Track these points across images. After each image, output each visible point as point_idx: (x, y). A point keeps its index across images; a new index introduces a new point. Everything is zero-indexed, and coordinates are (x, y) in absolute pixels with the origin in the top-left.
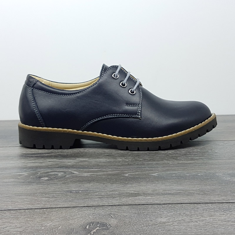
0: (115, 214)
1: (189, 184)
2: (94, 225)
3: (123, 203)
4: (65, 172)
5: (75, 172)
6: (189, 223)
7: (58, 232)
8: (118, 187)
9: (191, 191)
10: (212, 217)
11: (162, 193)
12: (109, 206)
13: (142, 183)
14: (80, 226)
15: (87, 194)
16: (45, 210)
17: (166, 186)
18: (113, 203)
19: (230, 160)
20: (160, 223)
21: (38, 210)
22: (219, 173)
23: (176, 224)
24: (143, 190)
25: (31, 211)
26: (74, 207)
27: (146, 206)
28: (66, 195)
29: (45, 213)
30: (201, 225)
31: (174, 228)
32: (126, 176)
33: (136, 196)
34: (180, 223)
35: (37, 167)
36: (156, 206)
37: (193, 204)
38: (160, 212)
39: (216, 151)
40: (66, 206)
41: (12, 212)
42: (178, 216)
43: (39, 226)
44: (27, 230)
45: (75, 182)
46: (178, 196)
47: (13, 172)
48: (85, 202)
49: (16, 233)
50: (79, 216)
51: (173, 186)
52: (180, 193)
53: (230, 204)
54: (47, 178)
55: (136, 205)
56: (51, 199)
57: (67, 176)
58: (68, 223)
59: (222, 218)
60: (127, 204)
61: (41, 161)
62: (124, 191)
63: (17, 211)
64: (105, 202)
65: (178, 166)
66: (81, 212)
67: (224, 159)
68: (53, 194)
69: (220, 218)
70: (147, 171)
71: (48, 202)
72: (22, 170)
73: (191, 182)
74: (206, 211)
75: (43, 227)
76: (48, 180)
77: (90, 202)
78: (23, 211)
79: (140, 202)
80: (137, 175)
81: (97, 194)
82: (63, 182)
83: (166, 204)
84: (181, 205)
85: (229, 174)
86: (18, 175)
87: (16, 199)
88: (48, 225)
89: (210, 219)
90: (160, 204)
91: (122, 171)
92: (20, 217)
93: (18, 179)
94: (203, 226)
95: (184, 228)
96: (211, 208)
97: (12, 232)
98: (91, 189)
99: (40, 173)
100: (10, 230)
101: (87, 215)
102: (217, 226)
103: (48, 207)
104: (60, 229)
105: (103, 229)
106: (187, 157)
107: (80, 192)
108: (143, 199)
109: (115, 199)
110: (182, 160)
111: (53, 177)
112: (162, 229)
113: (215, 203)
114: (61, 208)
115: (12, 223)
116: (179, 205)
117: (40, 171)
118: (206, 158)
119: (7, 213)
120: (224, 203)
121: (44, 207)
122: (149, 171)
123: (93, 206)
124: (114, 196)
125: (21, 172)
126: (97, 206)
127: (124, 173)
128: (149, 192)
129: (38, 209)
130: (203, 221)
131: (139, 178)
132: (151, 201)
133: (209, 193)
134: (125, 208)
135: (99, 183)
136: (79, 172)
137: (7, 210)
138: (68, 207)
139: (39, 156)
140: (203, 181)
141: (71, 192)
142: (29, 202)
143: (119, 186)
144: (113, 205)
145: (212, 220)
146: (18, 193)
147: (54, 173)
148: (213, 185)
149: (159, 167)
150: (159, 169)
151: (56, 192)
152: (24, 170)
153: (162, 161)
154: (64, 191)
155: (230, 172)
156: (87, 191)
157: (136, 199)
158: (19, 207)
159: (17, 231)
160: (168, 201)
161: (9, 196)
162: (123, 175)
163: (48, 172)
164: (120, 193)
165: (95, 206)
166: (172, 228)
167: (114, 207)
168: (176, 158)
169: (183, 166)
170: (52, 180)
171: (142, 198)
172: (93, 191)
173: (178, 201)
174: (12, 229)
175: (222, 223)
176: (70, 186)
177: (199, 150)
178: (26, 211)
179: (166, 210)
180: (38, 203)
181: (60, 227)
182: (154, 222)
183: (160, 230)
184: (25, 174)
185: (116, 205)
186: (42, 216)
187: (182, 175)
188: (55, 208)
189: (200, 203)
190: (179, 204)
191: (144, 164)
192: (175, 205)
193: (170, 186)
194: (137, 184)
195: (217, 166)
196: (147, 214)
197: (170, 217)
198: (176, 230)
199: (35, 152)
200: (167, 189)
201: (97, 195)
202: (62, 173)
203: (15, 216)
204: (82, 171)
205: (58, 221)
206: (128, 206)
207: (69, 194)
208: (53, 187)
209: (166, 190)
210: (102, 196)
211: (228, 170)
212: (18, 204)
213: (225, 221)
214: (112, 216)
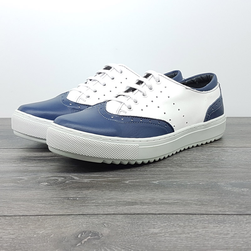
0: (109, 223)
1: (189, 194)
2: (87, 234)
3: (119, 212)
4: (65, 177)
5: (76, 178)
6: (180, 234)
7: (49, 240)
8: (116, 195)
9: (188, 201)
10: (205, 229)
11: (159, 202)
12: (104, 214)
13: (141, 191)
14: (73, 235)
15: (84, 201)
16: (39, 217)
17: (165, 195)
18: (108, 212)
19: (235, 168)
20: (152, 234)
21: (33, 217)
22: (221, 182)
23: (168, 235)
24: (141, 199)
25: (26, 217)
26: (69, 215)
27: (140, 216)
28: (63, 202)
29: (39, 221)
30: (193, 237)
31: (165, 240)
32: (127, 183)
33: (133, 205)
34: (172, 234)
35: (38, 171)
36: (151, 216)
37: (188, 215)
38: (154, 222)
39: (223, 159)
40: (61, 213)
41: (7, 218)
42: (171, 227)
43: (31, 234)
44: (20, 237)
45: (74, 188)
46: (175, 206)
47: (14, 176)
48: (81, 210)
49: (8, 240)
50: (73, 224)
51: (171, 196)
52: (177, 202)
53: (226, 215)
54: (47, 183)
55: (130, 214)
56: (47, 206)
57: (67, 181)
58: (60, 231)
59: (215, 230)
60: (123, 213)
61: (44, 165)
62: (121, 199)
63: (12, 217)
64: (101, 211)
65: (181, 174)
66: (75, 220)
67: (230, 168)
68: (50, 200)
69: (213, 230)
70: (148, 178)
71: (44, 209)
72: (23, 174)
73: (191, 192)
74: (201, 222)
75: (35, 234)
76: (48, 186)
77: (86, 210)
78: (18, 217)
79: (135, 211)
80: (138, 182)
81: (94, 201)
82: (62, 188)
83: (162, 214)
84: (176, 215)
85: (231, 184)
86: (18, 179)
87: (13, 205)
88: (41, 232)
89: (202, 231)
90: (155, 214)
91: (123, 177)
92: (15, 224)
93: (18, 183)
94: (195, 238)
95: (174, 240)
96: (206, 219)
97: (5, 238)
98: (88, 196)
99: (41, 178)
100: (3, 236)
101: (80, 223)
102: (208, 238)
103: (43, 214)
104: (52, 237)
105: (94, 239)
106: (192, 164)
107: (77, 199)
108: (140, 208)
109: (111, 207)
110: (186, 168)
111: (52, 182)
112: (153, 240)
113: (211, 214)
114: (56, 215)
115: (6, 229)
116: (174, 216)
117: (40, 175)
118: (211, 166)
119: (2, 219)
120: (220, 214)
121: (40, 214)
122: (151, 178)
123: (88, 215)
124: (110, 204)
125: (22, 176)
126: (92, 214)
127: (124, 180)
128: (147, 201)
129: (33, 215)
130: (195, 232)
131: (139, 185)
132: (147, 211)
133: (207, 203)
134: (119, 217)
135: (98, 190)
136: (80, 178)
137: (2, 216)
138: (63, 215)
139: (42, 159)
140: (203, 190)
141: (68, 199)
142: (25, 209)
143: (117, 193)
144: (108, 214)
145: (204, 232)
146: (16, 199)
147: (54, 178)
148: (212, 195)
149: (161, 175)
150: (161, 177)
151: (54, 198)
152: (25, 174)
153: (166, 167)
154: (62, 198)
155: (233, 182)
156: (84, 199)
157: (132, 208)
158: (15, 213)
159: (9, 238)
160: (164, 211)
161: (6, 202)
162: (123, 182)
163: (49, 177)
164: (117, 201)
165: (90, 215)
166: (163, 239)
167: (109, 216)
168: (180, 164)
169: (186, 174)
170: (51, 185)
171: (138, 207)
172: (91, 198)
173: (174, 211)
174: (5, 235)
175: (214, 236)
176: (68, 192)
177: (205, 157)
178: (21, 217)
179: (160, 220)
180: (34, 209)
181: (52, 235)
182: (147, 232)
183: (151, 241)
184: (25, 178)
185: (111, 214)
186: (36, 223)
187: (183, 183)
188: (50, 215)
189: (195, 214)
190: (175, 214)
191: (146, 171)
192: (170, 215)
193: (169, 195)
194: (136, 193)
195: (220, 175)
196: (140, 224)
197: (163, 228)
198: (167, 241)
199: (39, 155)
200: (165, 198)
201: (94, 203)
202: (63, 178)
203: (9, 222)
204: (83, 176)
205: (51, 229)
206: (122, 215)
207: (66, 201)
208: (51, 193)
209: (163, 200)
210: (98, 204)
211: (230, 180)
212: (14, 210)
213: (217, 233)
214: (106, 226)
